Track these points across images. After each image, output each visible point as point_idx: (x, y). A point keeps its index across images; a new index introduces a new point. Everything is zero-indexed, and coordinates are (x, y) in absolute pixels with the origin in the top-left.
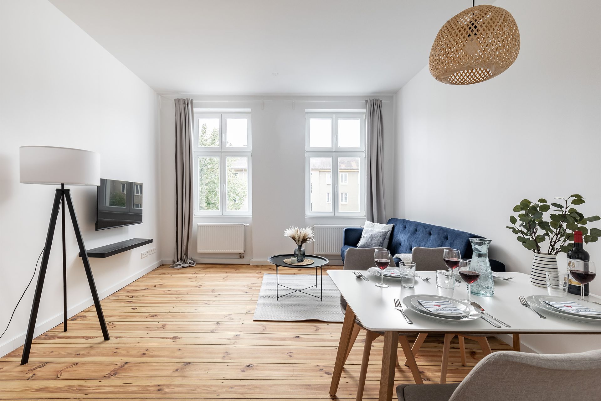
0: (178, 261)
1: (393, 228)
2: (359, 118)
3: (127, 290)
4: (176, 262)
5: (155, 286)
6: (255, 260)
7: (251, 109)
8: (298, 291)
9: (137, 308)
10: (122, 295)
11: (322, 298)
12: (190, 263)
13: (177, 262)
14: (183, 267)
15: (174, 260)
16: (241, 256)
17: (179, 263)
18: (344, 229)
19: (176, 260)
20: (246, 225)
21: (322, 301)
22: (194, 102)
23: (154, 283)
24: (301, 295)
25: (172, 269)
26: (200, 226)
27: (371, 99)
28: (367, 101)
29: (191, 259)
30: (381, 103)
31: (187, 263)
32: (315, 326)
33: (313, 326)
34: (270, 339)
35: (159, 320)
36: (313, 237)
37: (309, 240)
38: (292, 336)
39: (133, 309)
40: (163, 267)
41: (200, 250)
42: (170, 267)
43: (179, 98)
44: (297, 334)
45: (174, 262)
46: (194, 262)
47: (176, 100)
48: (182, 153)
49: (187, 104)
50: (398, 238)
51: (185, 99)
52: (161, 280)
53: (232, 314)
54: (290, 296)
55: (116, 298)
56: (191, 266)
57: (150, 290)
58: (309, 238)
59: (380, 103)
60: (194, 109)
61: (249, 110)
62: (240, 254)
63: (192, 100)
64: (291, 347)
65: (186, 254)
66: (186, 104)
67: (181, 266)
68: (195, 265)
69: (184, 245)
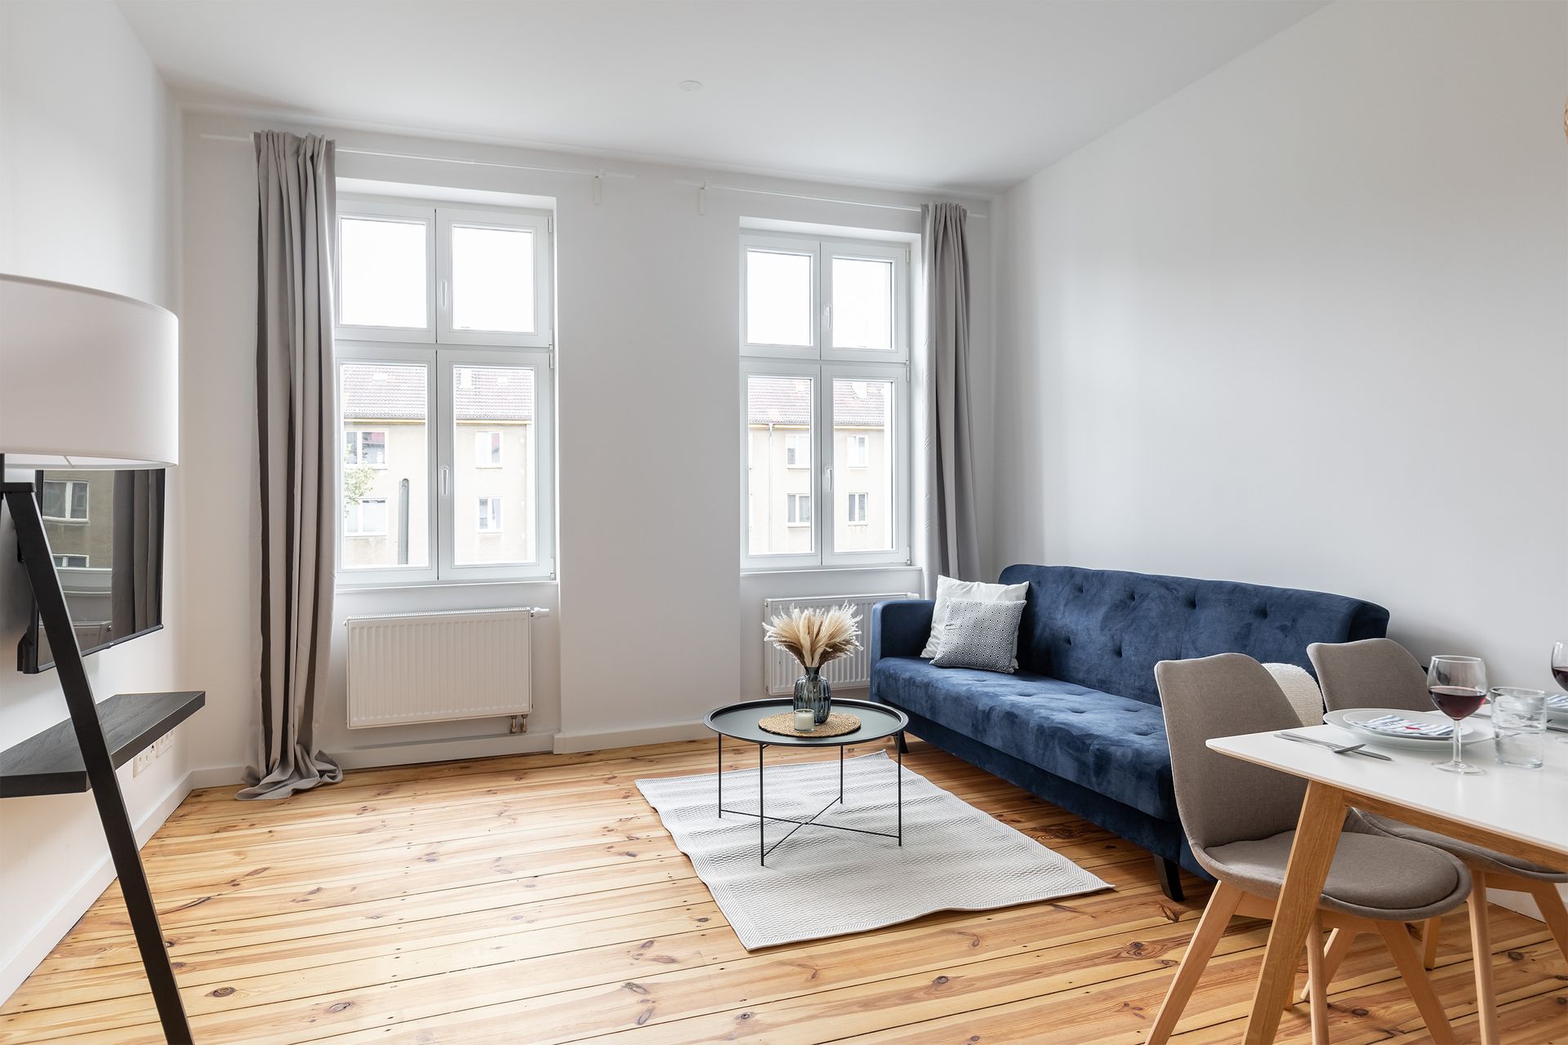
0: (269, 772)
1: (1030, 594)
2: (892, 258)
3: (115, 919)
4: (261, 775)
5: (234, 883)
6: (571, 734)
7: (555, 199)
8: (807, 823)
9: (232, 990)
10: (111, 946)
11: (900, 837)
12: (322, 773)
13: (267, 775)
14: (297, 792)
15: (253, 765)
16: (516, 725)
17: (276, 776)
18: (879, 606)
19: (263, 769)
20: (538, 612)
21: (900, 845)
22: (336, 150)
23: (218, 872)
24: (821, 835)
25: (249, 803)
26: (359, 628)
27: (939, 204)
28: (925, 208)
29: (321, 756)
30: (965, 216)
31: (309, 775)
32: (960, 933)
33: (952, 932)
34: (868, 1004)
35: (382, 1019)
36: (857, 636)
37: (847, 647)
38: (925, 981)
39: (215, 993)
40: (204, 798)
41: (358, 718)
42: (235, 796)
43: (276, 130)
44: (937, 967)
45: (254, 779)
46: (335, 765)
47: (264, 139)
48: (287, 347)
49: (312, 158)
50: (1060, 623)
51: (302, 135)
52: (238, 854)
53: (652, 942)
54: (794, 845)
55: (92, 961)
56: (328, 783)
57: (221, 901)
58: (848, 642)
59: (960, 218)
60: (337, 178)
61: (550, 202)
62: (513, 717)
63: (330, 144)
64: (958, 1020)
65: (305, 744)
66: (309, 155)
67: (289, 789)
68: (340, 777)
69: (297, 705)
